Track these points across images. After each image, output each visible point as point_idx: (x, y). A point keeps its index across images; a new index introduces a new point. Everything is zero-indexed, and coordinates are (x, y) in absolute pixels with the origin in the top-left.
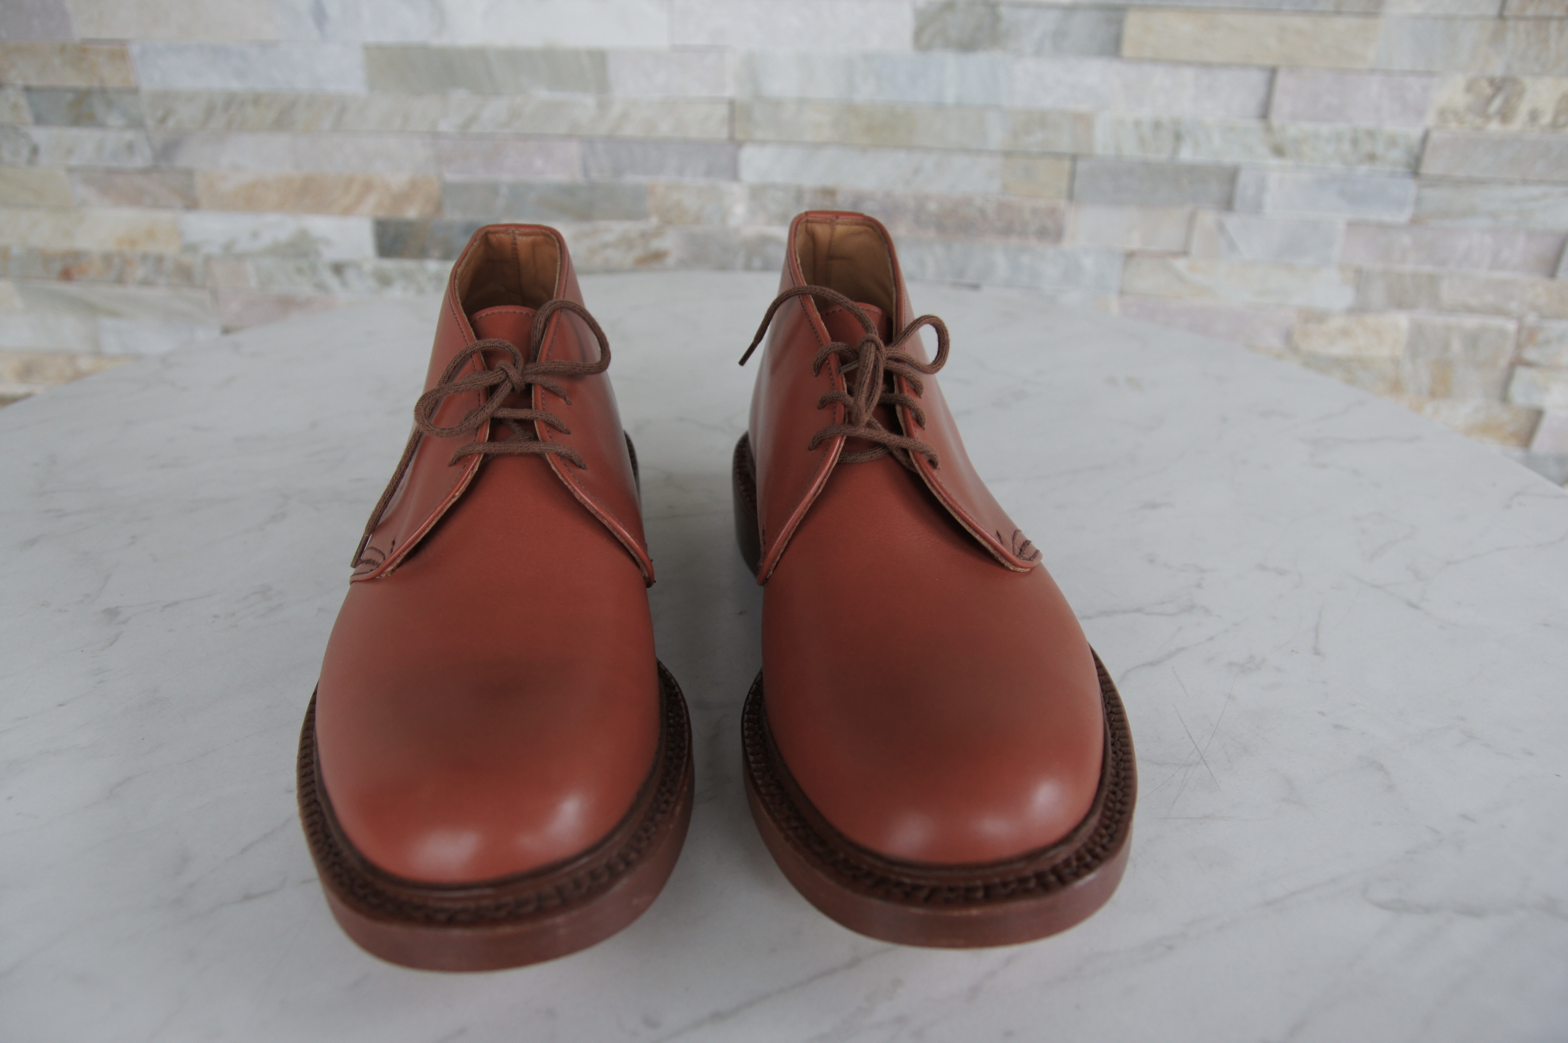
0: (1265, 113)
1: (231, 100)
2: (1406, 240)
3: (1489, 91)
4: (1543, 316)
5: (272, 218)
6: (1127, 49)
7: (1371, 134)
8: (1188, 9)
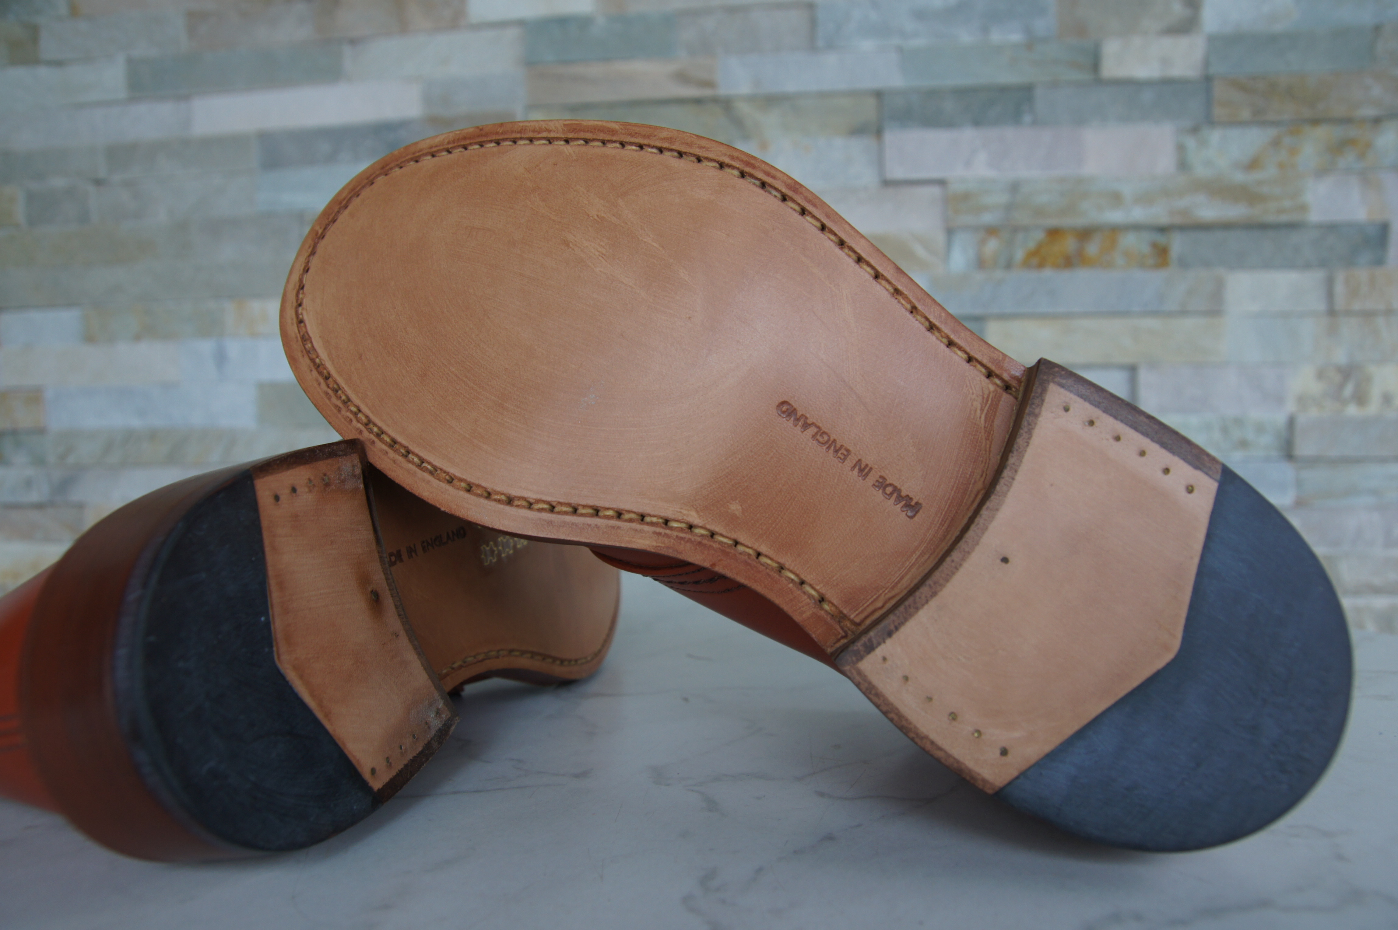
1: (130, 436)
3: (1338, 378)
7: (1239, 422)
8: (1043, 316)
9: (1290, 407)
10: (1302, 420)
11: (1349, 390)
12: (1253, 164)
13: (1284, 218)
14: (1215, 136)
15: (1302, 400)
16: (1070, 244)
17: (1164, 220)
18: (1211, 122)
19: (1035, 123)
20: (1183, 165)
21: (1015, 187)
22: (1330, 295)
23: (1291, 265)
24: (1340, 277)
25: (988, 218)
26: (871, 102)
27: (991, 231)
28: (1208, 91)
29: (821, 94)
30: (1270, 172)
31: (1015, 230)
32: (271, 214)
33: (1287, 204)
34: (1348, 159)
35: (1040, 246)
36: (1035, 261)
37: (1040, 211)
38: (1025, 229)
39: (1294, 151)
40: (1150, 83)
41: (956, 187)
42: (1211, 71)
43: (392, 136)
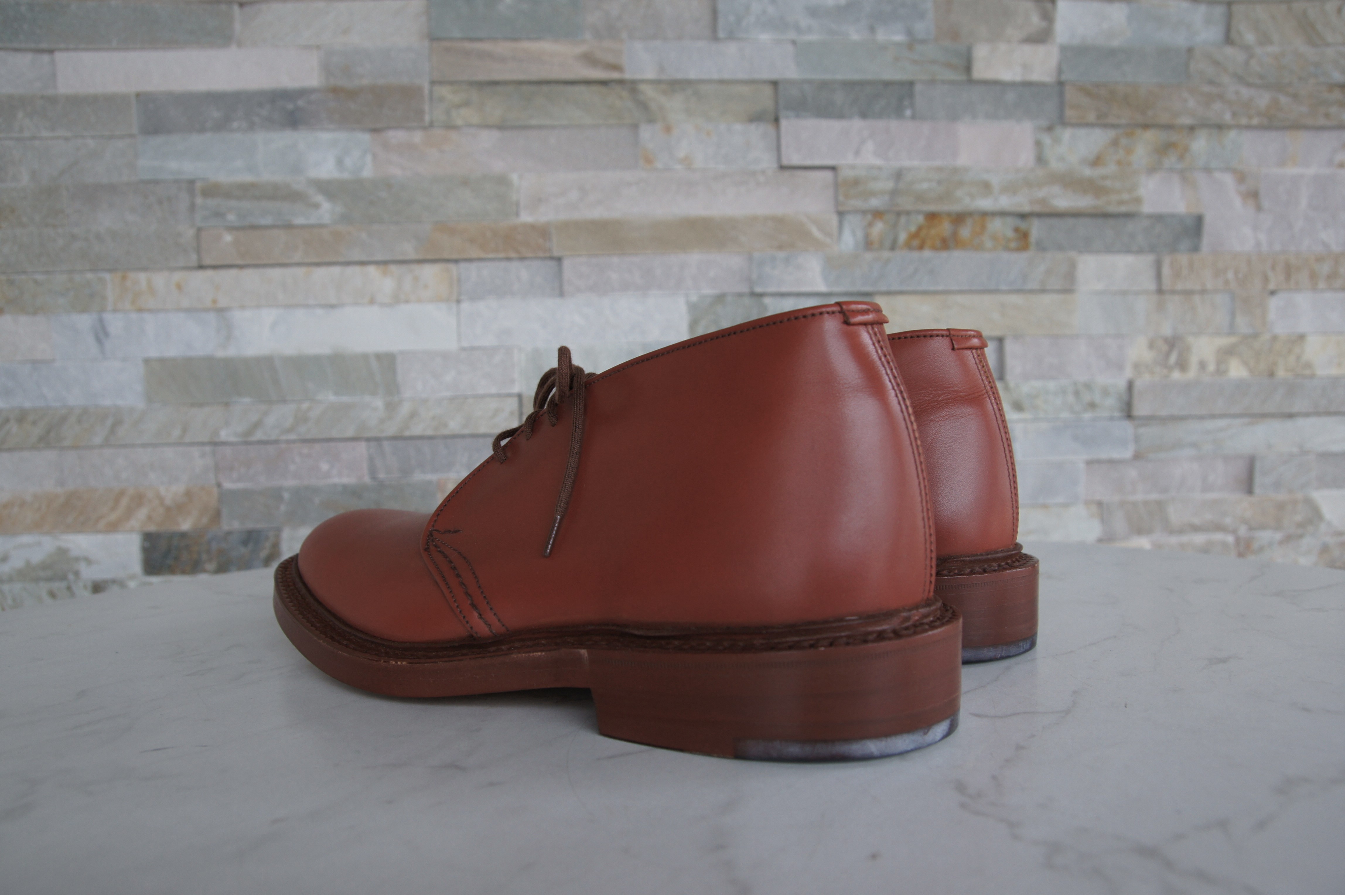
0: (1001, 374)
2: (1132, 473)
3: (1165, 348)
4: (1251, 529)
5: (26, 539)
7: (1088, 386)
8: (924, 293)
9: (1128, 373)
10: (1138, 384)
11: (1173, 358)
12: (1097, 161)
13: (1123, 209)
14: (1067, 134)
15: (1137, 366)
16: (946, 228)
17: (1027, 208)
18: (1063, 122)
19: (913, 117)
20: (1040, 159)
21: (899, 175)
22: (1159, 276)
23: (1128, 251)
24: (1167, 261)
25: (875, 203)
26: (768, 91)
27: (878, 214)
28: (1061, 94)
29: (722, 82)
30: (1110, 168)
31: (899, 214)
32: (156, 182)
33: (1125, 196)
34: (1171, 160)
35: (920, 229)
36: (916, 243)
37: (920, 198)
38: (908, 213)
39: (1129, 151)
40: (1013, 85)
41: (846, 173)
42: (1064, 78)
43: (290, 106)
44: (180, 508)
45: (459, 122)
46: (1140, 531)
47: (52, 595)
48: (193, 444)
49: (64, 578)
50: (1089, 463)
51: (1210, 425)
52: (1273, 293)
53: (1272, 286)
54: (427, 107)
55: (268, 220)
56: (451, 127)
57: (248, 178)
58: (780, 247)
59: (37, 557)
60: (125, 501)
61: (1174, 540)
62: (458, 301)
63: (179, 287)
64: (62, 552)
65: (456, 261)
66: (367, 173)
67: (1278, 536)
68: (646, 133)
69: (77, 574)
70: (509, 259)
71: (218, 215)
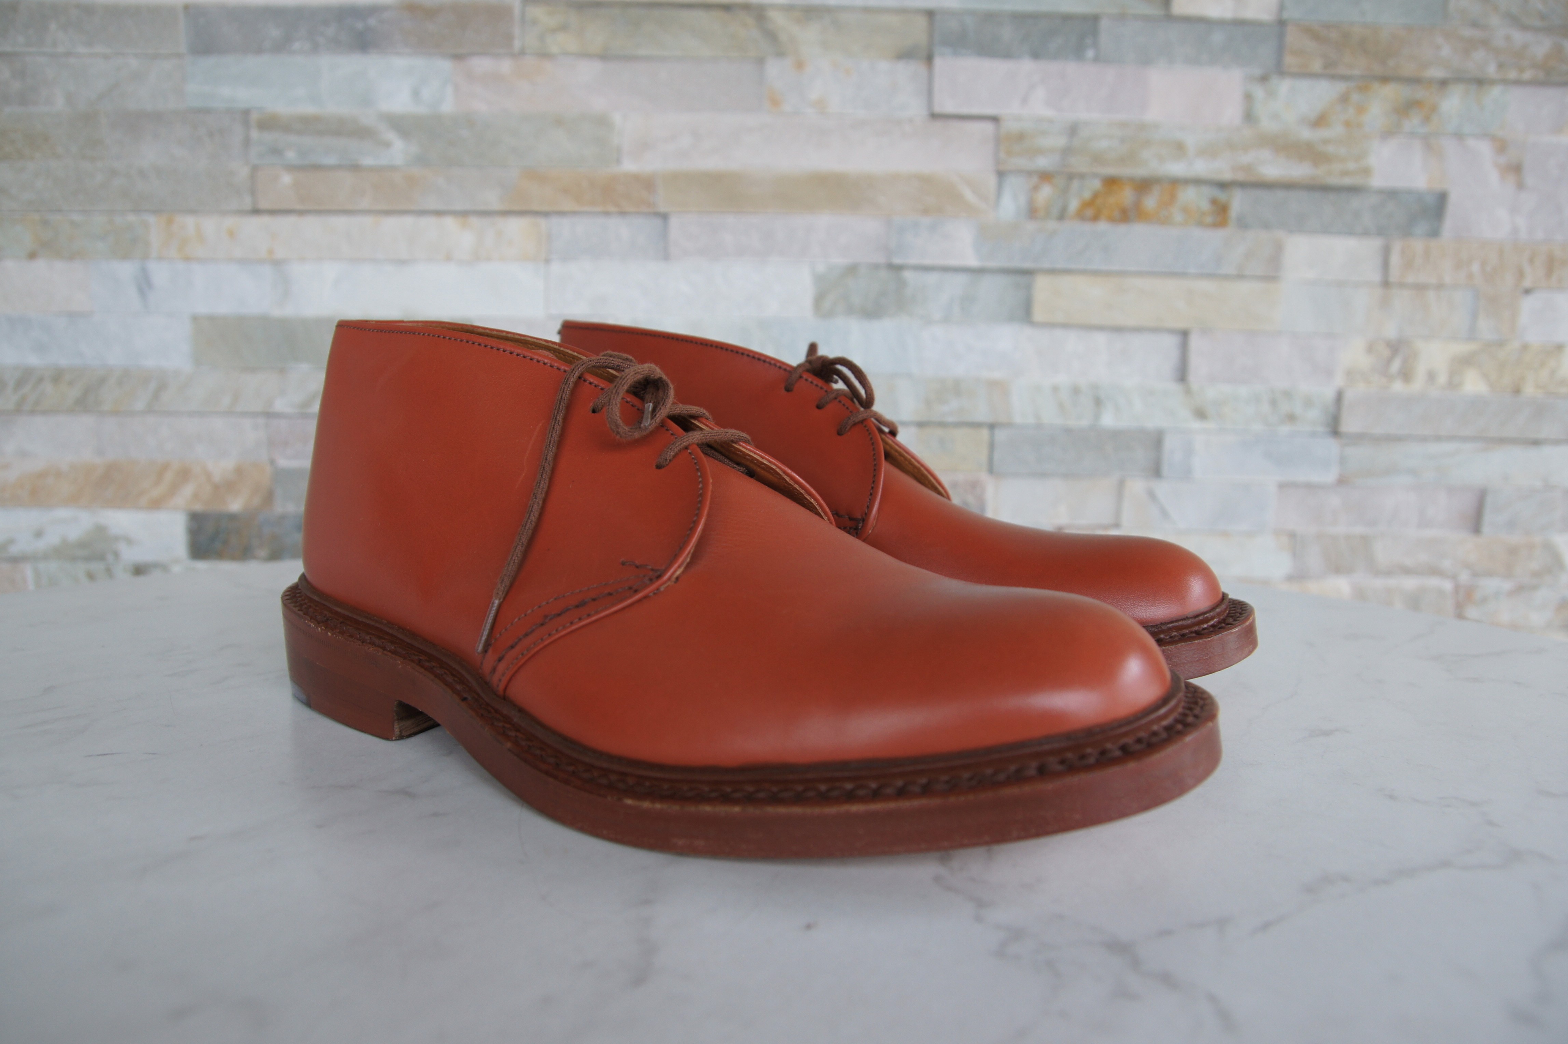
0: (1182, 374)
1: (26, 376)
2: (1334, 501)
3: (1387, 353)
4: (1475, 575)
5: (62, 513)
6: (1038, 315)
7: (1288, 395)
8: (1096, 273)
9: (1339, 381)
10: (1349, 395)
11: (1396, 365)
12: (1320, 121)
13: (1347, 181)
14: (1284, 86)
15: (1351, 374)
16: (1127, 196)
17: (1227, 176)
18: (1281, 71)
19: (1096, 59)
20: (1249, 117)
21: (1073, 130)
22: (1386, 265)
23: (1350, 232)
24: (1397, 247)
25: (1043, 162)
26: (921, 22)
27: (1045, 176)
28: (1281, 36)
29: (867, 10)
30: (1336, 130)
31: (1071, 177)
32: (207, 111)
33: (1351, 166)
34: (1413, 122)
35: (1096, 196)
36: (1089, 212)
37: (1098, 158)
38: (1082, 176)
39: (1361, 109)
40: (1221, 23)
41: (1010, 126)
42: (1286, 15)
43: (360, 25)
44: (229, 486)
45: (554, 49)
46: (1338, 569)
47: (91, 576)
48: (244, 414)
49: (101, 557)
50: (1283, 486)
51: (1434, 448)
52: (1527, 291)
53: (1527, 283)
54: (517, 31)
55: (331, 160)
56: (544, 55)
57: (309, 109)
58: (926, 212)
59: (74, 533)
60: (169, 476)
61: (1379, 583)
62: (547, 261)
63: (231, 234)
64: (100, 530)
65: (546, 214)
66: (448, 107)
67: (1507, 585)
68: (775, 69)
69: (116, 555)
70: (607, 214)
71: (276, 151)
